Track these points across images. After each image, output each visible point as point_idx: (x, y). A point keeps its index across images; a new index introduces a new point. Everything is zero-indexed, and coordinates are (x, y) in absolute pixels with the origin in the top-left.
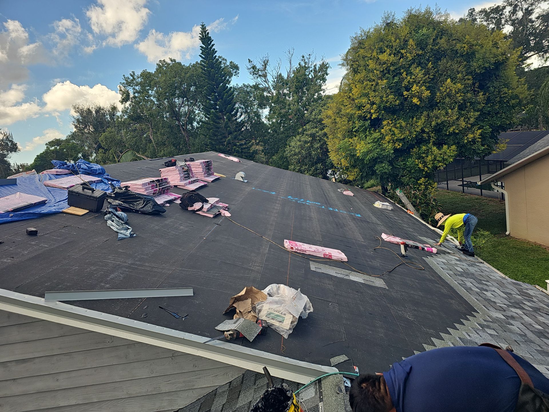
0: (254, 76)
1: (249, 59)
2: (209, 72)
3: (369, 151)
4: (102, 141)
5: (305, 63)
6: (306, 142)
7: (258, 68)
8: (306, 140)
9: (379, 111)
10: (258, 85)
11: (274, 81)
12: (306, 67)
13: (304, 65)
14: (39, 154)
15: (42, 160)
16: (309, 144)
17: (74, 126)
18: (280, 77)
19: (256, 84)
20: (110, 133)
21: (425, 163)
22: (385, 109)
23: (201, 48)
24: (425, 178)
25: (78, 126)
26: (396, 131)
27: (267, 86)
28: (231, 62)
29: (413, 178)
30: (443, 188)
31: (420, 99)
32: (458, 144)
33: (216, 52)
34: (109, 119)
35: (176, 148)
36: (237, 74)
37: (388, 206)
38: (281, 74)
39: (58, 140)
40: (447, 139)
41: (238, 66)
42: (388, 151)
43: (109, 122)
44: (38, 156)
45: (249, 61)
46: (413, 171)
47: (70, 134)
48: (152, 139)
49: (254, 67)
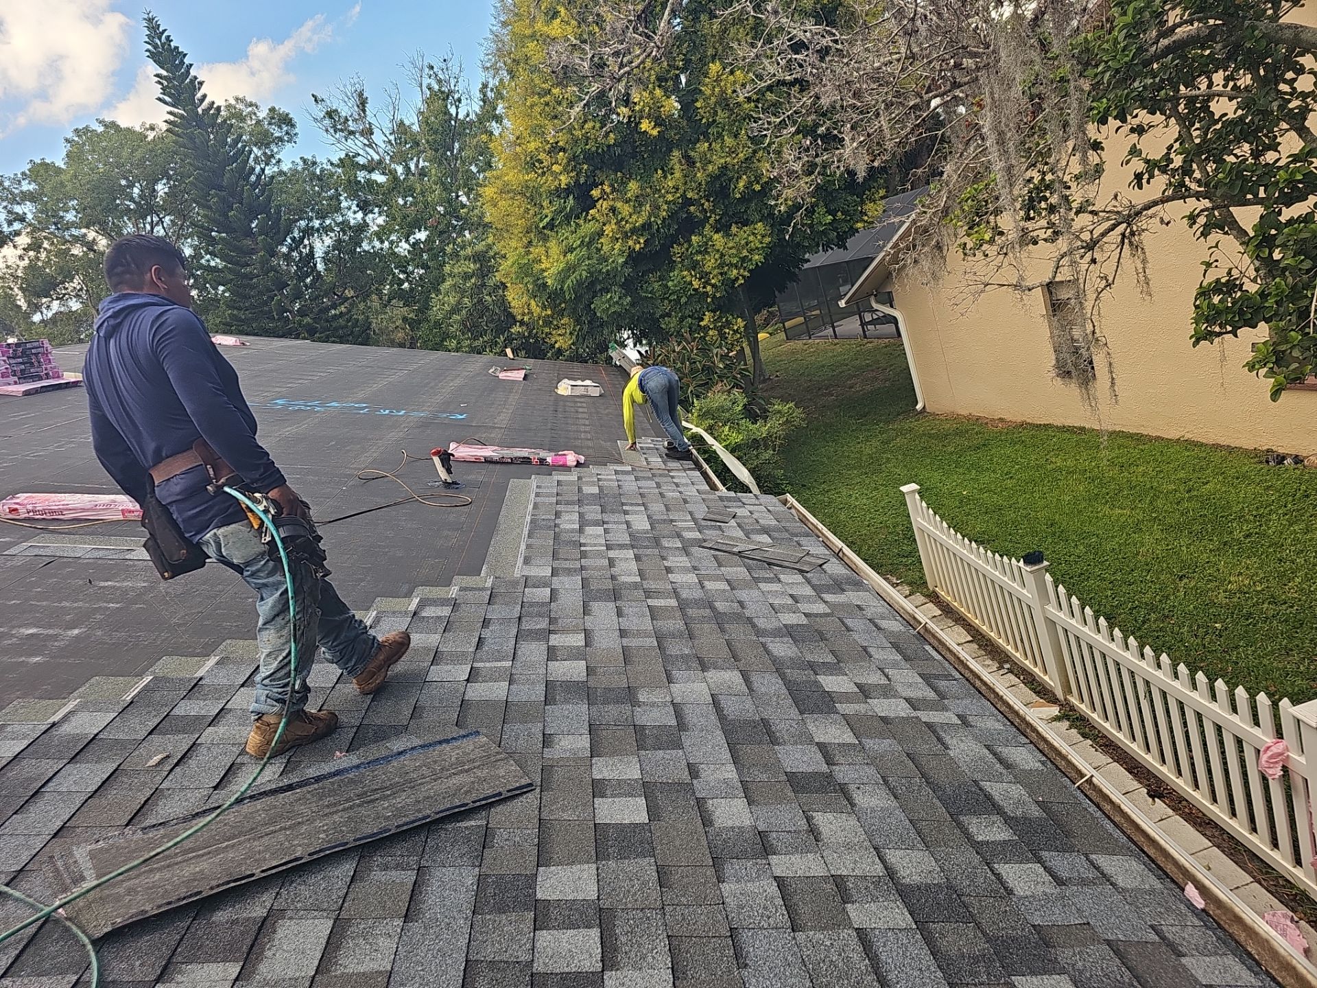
0: (337, 136)
1: (313, 96)
2: (191, 138)
3: (570, 269)
5: (439, 81)
6: (467, 277)
7: (343, 114)
8: (466, 269)
9: (575, 166)
10: (354, 157)
11: (390, 141)
12: (443, 92)
13: (436, 87)
16: (473, 280)
18: (401, 129)
19: (347, 155)
21: (704, 277)
22: (589, 157)
23: (157, 79)
24: (714, 311)
26: (625, 209)
27: (376, 157)
28: (272, 110)
29: (689, 316)
30: (826, 337)
31: (659, 122)
32: (769, 217)
33: (201, 83)
36: (291, 138)
37: (590, 388)
38: (402, 123)
40: (746, 211)
41: (290, 116)
42: (613, 262)
45: (316, 100)
46: (683, 300)
49: (330, 114)
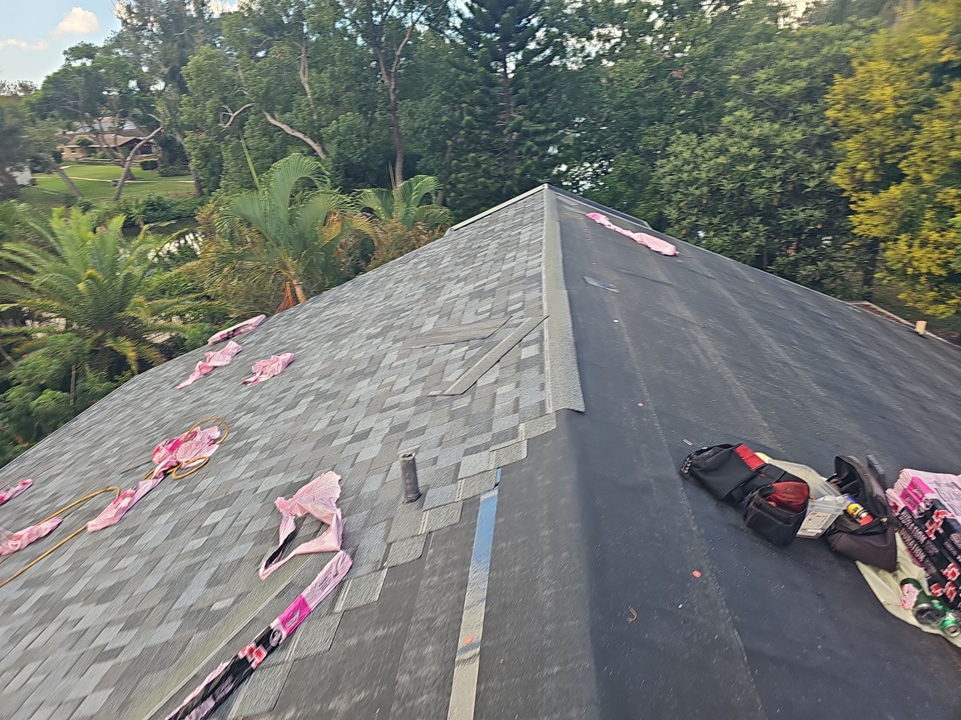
4: (188, 74)
14: (50, 74)
15: (57, 88)
17: (120, 21)
20: (210, 57)
25: (129, 21)
34: (193, 13)
35: (366, 118)
39: (87, 45)
43: (192, 20)
44: (48, 77)
47: (112, 36)
48: (307, 87)
